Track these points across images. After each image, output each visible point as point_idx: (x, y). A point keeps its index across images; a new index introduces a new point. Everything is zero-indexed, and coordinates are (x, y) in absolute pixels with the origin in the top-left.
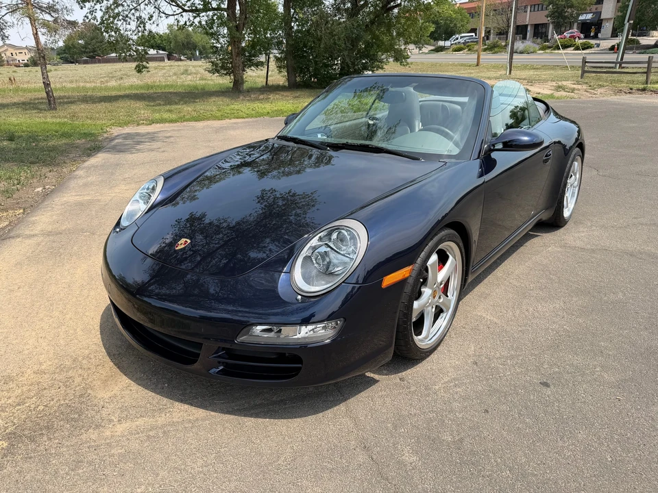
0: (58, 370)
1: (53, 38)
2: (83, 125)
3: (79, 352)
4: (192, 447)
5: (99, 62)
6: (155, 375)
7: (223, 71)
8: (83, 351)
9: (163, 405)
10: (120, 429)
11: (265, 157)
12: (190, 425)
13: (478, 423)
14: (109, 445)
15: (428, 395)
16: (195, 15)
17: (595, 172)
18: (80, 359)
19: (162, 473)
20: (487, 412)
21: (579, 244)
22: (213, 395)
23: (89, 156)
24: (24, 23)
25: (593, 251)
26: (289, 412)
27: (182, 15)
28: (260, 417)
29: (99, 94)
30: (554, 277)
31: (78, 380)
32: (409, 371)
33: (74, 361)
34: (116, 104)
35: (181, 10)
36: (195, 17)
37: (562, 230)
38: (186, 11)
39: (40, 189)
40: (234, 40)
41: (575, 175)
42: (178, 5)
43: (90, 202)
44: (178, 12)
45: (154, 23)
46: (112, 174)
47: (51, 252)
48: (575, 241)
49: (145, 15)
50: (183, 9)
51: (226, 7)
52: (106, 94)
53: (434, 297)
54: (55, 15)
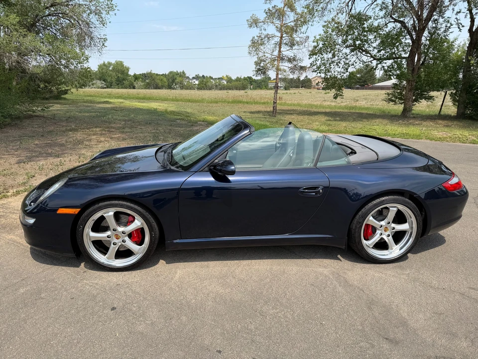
27: (371, 62)
35: (372, 59)
38: (375, 59)
40: (409, 80)
51: (407, 56)
54: (295, 63)
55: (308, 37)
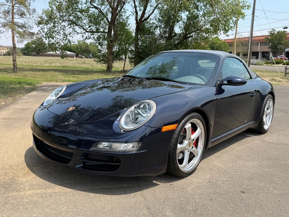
0: (2, 169)
1: (21, 39)
2: (29, 80)
3: (13, 163)
4: (63, 202)
5: (41, 56)
6: (49, 174)
7: (102, 62)
8: (15, 163)
9: (51, 186)
10: (29, 192)
11: (115, 85)
12: (63, 194)
13: (206, 204)
14: (23, 198)
15: (183, 192)
16: (91, 34)
17: (285, 114)
18: (13, 166)
19: (46, 210)
20: (212, 200)
21: (271, 141)
22: (76, 184)
23: (30, 92)
24: (9, 31)
25: (278, 144)
26: (112, 192)
27: (85, 34)
28: (98, 193)
29: (39, 68)
30: (255, 153)
31: (11, 173)
32: (175, 182)
33: (10, 166)
34: (46, 73)
35: (85, 31)
36: (92, 35)
37: (263, 135)
38: (87, 32)
39: (4, 103)
40: (110, 47)
41: (270, 108)
42: (84, 29)
43: (28, 109)
44: (83, 32)
45: (71, 36)
46: (40, 99)
47: (6, 126)
48: (269, 140)
49: (67, 32)
50: (86, 31)
51: (107, 31)
52: (43, 68)
53: (190, 146)
54: (24, 29)
55: (35, 10)
